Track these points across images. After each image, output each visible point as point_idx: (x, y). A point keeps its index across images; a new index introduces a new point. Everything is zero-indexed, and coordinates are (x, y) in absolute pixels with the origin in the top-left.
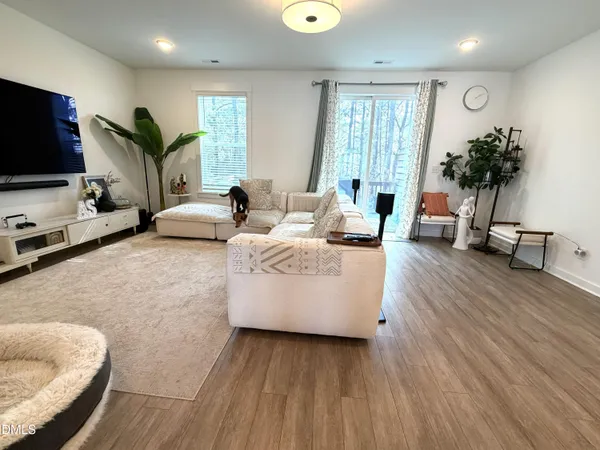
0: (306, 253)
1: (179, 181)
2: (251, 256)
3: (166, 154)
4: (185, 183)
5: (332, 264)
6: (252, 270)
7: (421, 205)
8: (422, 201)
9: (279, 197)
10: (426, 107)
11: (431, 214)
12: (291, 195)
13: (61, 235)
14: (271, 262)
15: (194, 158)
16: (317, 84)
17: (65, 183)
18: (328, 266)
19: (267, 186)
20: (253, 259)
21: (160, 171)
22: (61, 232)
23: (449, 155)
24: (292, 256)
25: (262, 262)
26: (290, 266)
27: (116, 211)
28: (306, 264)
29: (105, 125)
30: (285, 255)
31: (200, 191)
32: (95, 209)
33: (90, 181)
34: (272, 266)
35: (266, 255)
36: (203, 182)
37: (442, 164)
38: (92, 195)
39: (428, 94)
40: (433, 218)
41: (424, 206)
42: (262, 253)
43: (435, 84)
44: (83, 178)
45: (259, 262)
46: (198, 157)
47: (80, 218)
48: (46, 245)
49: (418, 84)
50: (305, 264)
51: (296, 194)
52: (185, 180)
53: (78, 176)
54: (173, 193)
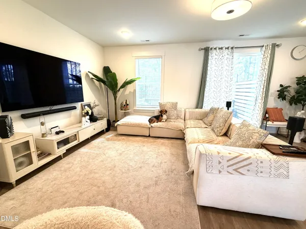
0: (262, 162)
1: (125, 104)
2: (220, 163)
3: (119, 90)
4: (128, 105)
5: (281, 170)
6: (220, 172)
7: (265, 115)
8: (266, 113)
9: (181, 111)
10: (268, 59)
11: (273, 121)
12: (187, 110)
13: (75, 137)
14: (235, 167)
15: (132, 91)
16: (202, 49)
17: (75, 108)
18: (278, 172)
19: (175, 106)
20: (221, 165)
21: (115, 99)
22: (76, 135)
23: (281, 86)
24: (251, 164)
25: (228, 167)
26: (248, 170)
27: (98, 121)
28: (262, 170)
29: (91, 76)
30: (245, 163)
31: (135, 109)
32: (89, 121)
33: (85, 106)
34: (235, 170)
35: (231, 163)
36: (137, 104)
37: (278, 91)
38: (87, 113)
39: (270, 52)
40: (275, 123)
41: (267, 116)
42: (228, 161)
43: (275, 46)
44: (82, 104)
45: (225, 167)
46: (135, 90)
47: (83, 127)
48: (69, 143)
49: (263, 46)
50: (260, 170)
51: (190, 110)
52: (128, 103)
53: (79, 104)
54: (122, 110)
